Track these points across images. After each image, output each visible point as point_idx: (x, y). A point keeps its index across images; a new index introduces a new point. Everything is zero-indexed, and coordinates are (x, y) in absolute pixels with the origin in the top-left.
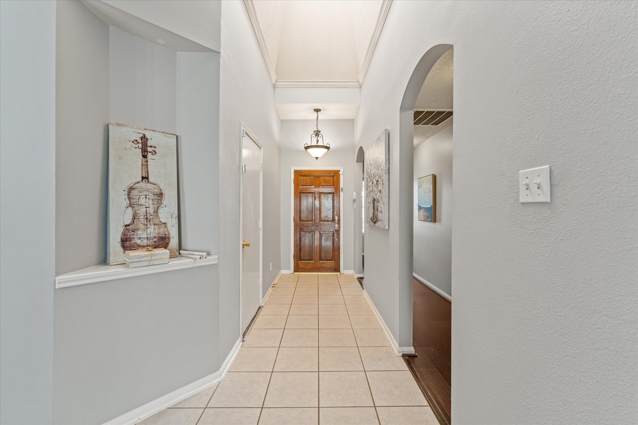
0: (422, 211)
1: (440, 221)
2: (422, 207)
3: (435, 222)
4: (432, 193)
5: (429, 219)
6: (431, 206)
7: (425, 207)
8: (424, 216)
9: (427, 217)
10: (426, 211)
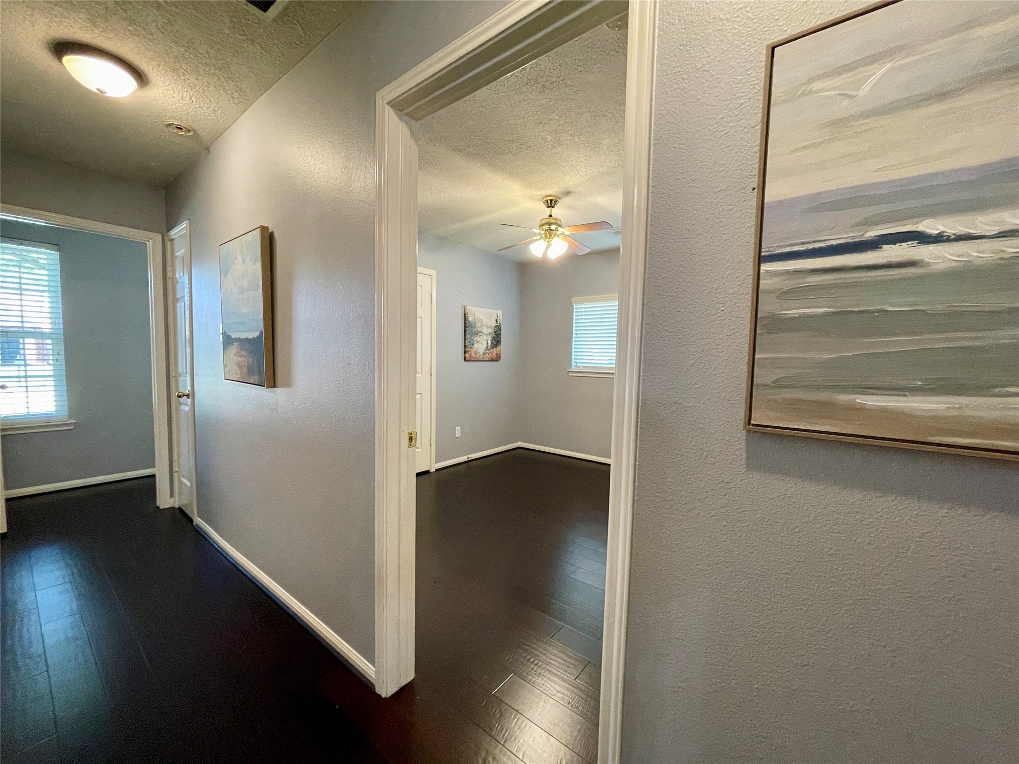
0: (233, 349)
1: (288, 384)
2: (233, 337)
3: (274, 387)
4: (261, 290)
5: (255, 378)
6: (258, 333)
7: (243, 336)
8: (239, 366)
9: (248, 368)
10: (246, 350)
